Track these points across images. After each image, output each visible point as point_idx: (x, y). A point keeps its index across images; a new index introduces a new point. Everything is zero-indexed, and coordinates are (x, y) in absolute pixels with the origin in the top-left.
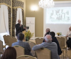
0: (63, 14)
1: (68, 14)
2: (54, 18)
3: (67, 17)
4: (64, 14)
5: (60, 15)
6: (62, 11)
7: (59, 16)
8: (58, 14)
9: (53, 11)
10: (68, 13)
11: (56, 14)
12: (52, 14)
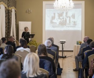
0: (67, 17)
1: (74, 18)
2: (56, 23)
3: (72, 21)
4: (70, 17)
5: (63, 18)
6: (66, 13)
7: (62, 20)
8: (61, 17)
9: (54, 14)
10: (74, 16)
11: (59, 18)
12: (53, 18)
